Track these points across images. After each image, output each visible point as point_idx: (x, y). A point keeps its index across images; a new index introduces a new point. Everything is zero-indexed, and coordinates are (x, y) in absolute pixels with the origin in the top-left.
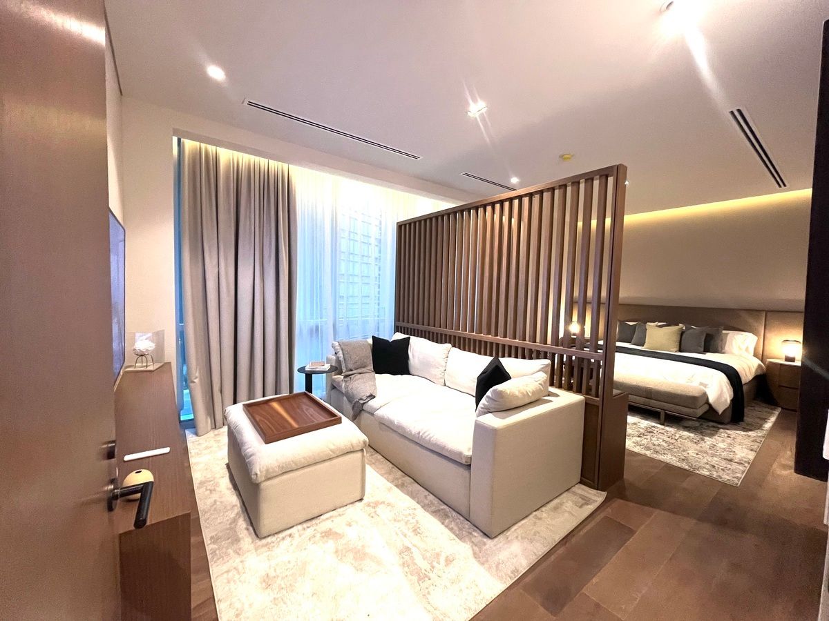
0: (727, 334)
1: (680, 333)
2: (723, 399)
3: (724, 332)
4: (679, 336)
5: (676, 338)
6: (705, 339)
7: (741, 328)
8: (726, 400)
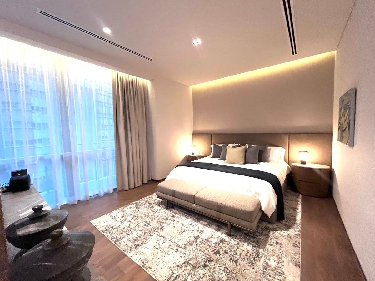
0: (271, 149)
1: (245, 151)
2: (271, 206)
3: (269, 148)
4: (244, 153)
5: (242, 155)
6: (259, 154)
7: (277, 145)
8: (273, 207)
